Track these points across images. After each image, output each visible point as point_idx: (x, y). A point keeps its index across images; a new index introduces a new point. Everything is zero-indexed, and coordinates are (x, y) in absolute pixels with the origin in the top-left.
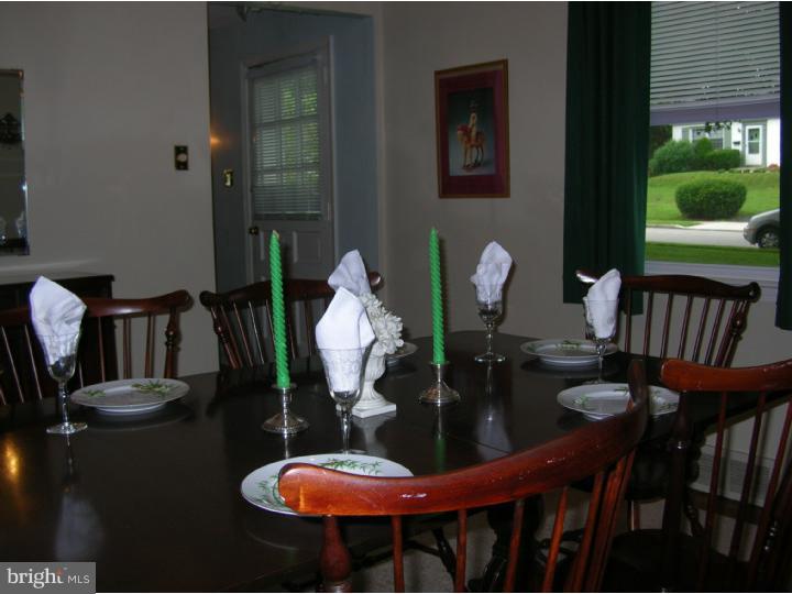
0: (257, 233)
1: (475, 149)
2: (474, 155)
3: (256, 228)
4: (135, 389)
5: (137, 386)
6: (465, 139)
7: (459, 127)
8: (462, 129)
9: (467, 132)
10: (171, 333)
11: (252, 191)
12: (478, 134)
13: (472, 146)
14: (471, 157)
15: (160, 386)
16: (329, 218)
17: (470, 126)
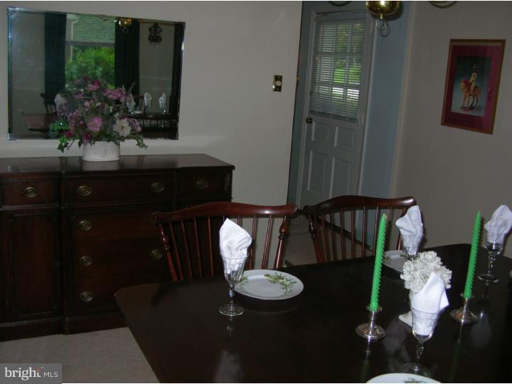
0: (311, 122)
1: (472, 97)
2: (470, 101)
3: (311, 119)
4: (266, 277)
5: (268, 275)
6: (466, 89)
7: (463, 80)
8: (464, 82)
9: (468, 85)
10: (283, 230)
11: (310, 94)
12: (475, 87)
13: (471, 95)
14: (468, 102)
15: (283, 279)
16: (362, 123)
17: (471, 81)
